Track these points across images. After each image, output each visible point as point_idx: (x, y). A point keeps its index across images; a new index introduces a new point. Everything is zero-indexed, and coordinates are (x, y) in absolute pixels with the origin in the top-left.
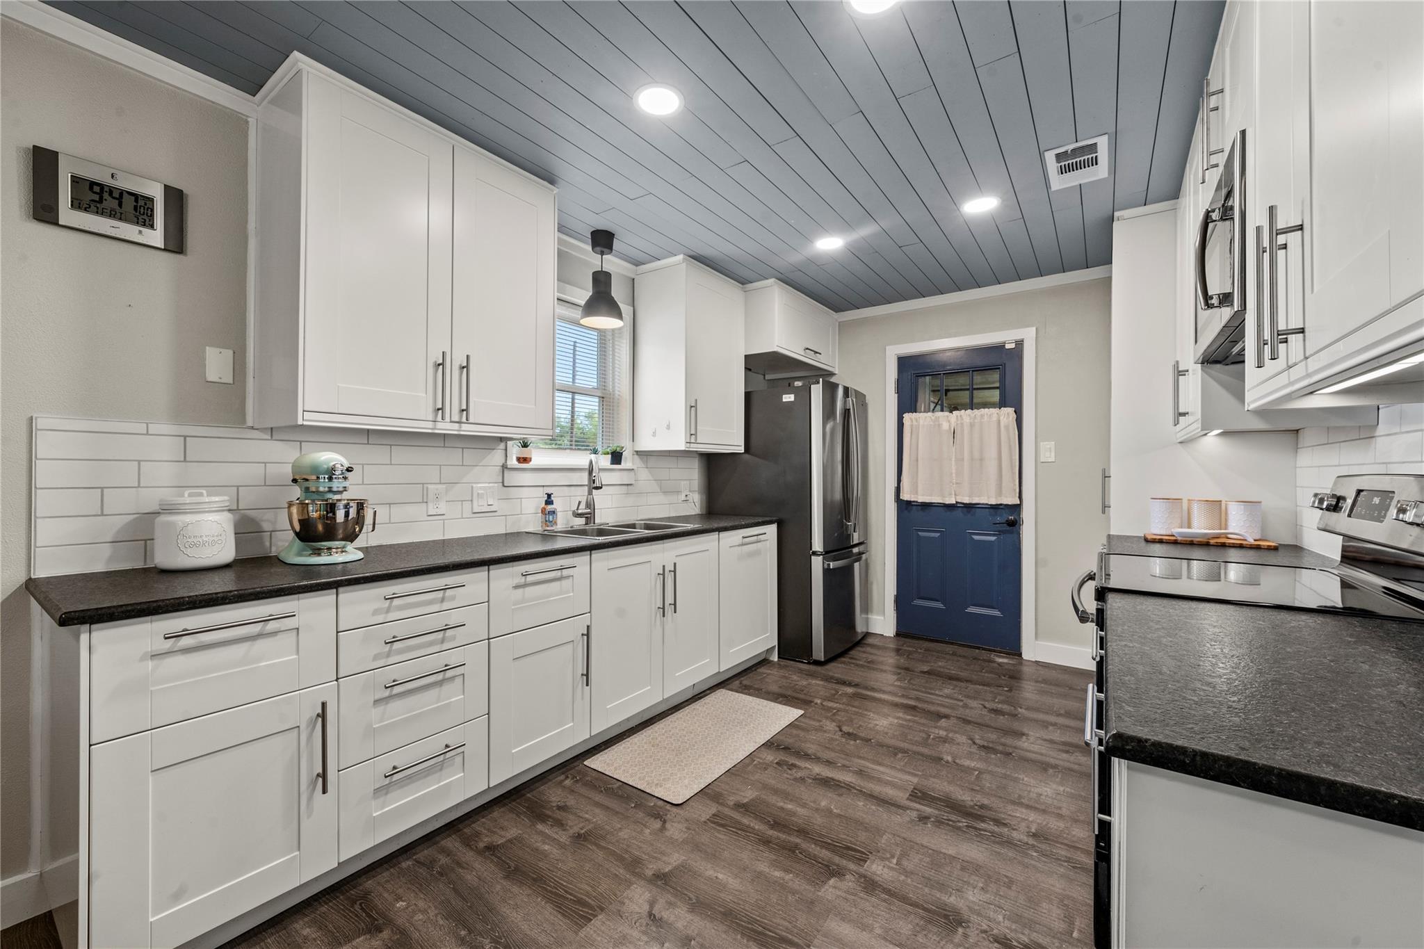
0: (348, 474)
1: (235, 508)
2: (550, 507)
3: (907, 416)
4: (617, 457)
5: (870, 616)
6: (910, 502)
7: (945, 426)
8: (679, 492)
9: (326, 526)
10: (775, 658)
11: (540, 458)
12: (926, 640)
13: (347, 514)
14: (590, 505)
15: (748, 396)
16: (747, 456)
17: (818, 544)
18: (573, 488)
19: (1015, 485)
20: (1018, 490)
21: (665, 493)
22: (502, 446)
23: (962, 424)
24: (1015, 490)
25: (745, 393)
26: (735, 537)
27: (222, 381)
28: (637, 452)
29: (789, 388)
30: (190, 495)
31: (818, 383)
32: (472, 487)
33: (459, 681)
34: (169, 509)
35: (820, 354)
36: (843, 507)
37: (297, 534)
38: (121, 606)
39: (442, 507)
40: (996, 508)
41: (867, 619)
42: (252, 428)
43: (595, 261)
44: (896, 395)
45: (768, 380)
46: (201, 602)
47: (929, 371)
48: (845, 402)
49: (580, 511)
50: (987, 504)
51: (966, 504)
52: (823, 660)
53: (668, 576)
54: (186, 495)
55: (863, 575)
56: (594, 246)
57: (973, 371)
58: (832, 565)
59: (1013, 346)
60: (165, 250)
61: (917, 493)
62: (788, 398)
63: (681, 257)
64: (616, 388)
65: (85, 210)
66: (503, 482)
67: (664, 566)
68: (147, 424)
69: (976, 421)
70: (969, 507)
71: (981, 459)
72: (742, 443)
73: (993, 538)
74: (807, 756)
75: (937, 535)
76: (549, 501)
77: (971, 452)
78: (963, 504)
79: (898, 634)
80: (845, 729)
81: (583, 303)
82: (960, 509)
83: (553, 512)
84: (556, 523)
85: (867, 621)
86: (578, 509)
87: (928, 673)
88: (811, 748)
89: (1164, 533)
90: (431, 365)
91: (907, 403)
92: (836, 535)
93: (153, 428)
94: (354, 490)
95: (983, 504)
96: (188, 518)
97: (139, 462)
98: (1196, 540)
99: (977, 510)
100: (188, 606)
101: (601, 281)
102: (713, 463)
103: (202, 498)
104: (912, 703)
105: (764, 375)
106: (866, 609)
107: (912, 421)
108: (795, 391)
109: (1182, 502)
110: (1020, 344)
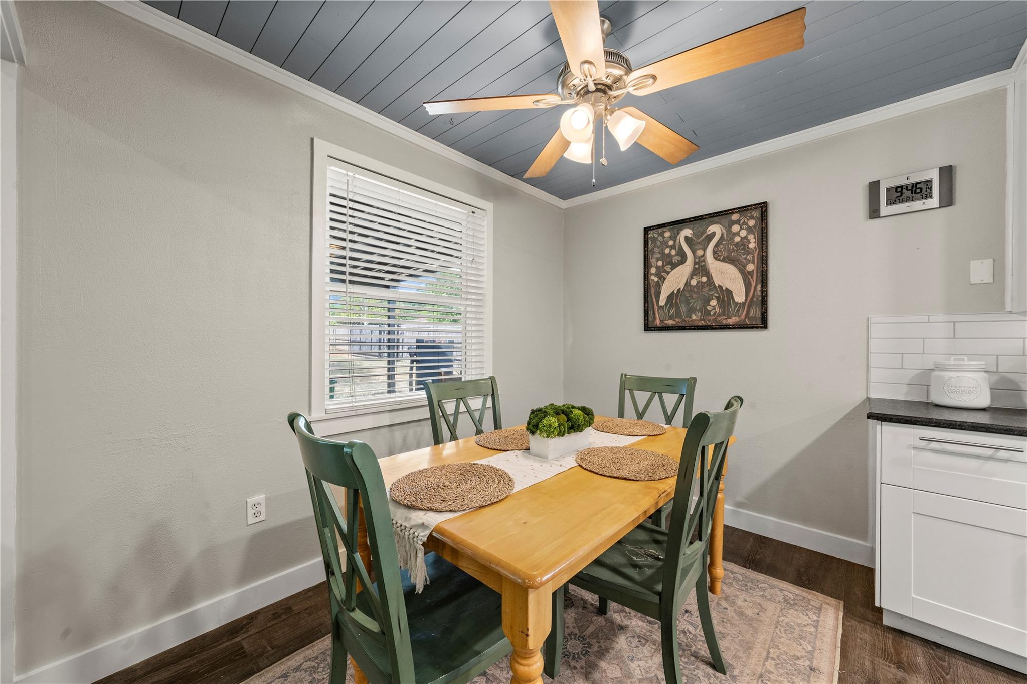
1: (996, 371)
27: (984, 282)
30: (955, 360)
34: (939, 368)
38: (896, 416)
42: (1011, 313)
46: (944, 424)
54: (952, 360)
60: (940, 207)
65: (893, 204)
68: (929, 316)
93: (932, 318)
96: (952, 374)
97: (924, 338)
100: (935, 425)
103: (963, 362)
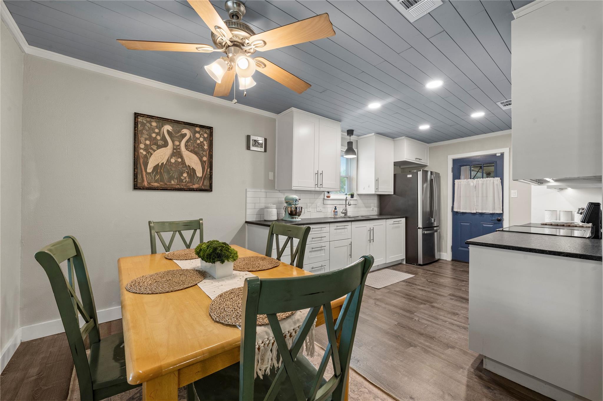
0: (299, 201)
2: (336, 210)
3: (456, 181)
4: (352, 196)
5: (441, 253)
6: (458, 212)
7: (472, 184)
8: (370, 207)
9: (295, 212)
10: (404, 263)
11: (332, 196)
12: (464, 262)
13: (299, 210)
14: (346, 210)
15: (395, 175)
16: (394, 195)
17: (420, 225)
18: (340, 205)
19: (500, 206)
20: (502, 208)
21: (366, 207)
22: (323, 193)
23: (478, 184)
24: (500, 208)
25: (394, 174)
26: (391, 221)
27: (272, 179)
28: (358, 194)
29: (410, 173)
31: (421, 171)
32: (317, 204)
33: (324, 250)
34: (267, 208)
35: (421, 159)
36: (430, 213)
37: (289, 214)
39: (310, 210)
40: (492, 214)
41: (440, 254)
42: (276, 190)
43: (348, 138)
44: (452, 173)
45: (401, 168)
47: (465, 164)
48: (431, 177)
49: (343, 212)
50: (489, 213)
51: (480, 213)
52: (422, 264)
53: (371, 231)
54: (269, 205)
55: (438, 238)
56: (348, 134)
57: (483, 164)
58: (426, 232)
59: (500, 155)
60: (264, 152)
61: (460, 209)
62: (410, 176)
63: (374, 134)
64: (352, 175)
65: (254, 146)
66: (323, 203)
67: (370, 228)
68: (260, 189)
69: (484, 182)
70: (482, 214)
71: (487, 197)
72: (393, 191)
73: (492, 226)
74: (416, 284)
75: (469, 224)
76: (335, 209)
77: (482, 194)
78: (479, 213)
79: (452, 260)
80: (429, 280)
81: (345, 151)
82: (478, 215)
83: (337, 212)
84: (337, 215)
85: (440, 255)
86: (343, 211)
87: (462, 271)
88: (417, 283)
89: (549, 222)
90: (315, 174)
91: (457, 176)
92: (427, 222)
93: (261, 191)
94: (299, 205)
95: (487, 213)
96: (270, 210)
97: (260, 198)
98: (559, 224)
99: (485, 215)
101: (350, 144)
102: (382, 198)
103: (272, 205)
104: (455, 277)
105: (400, 167)
106: (440, 250)
107: (458, 183)
108: (412, 174)
109: (557, 212)
110: (502, 154)
